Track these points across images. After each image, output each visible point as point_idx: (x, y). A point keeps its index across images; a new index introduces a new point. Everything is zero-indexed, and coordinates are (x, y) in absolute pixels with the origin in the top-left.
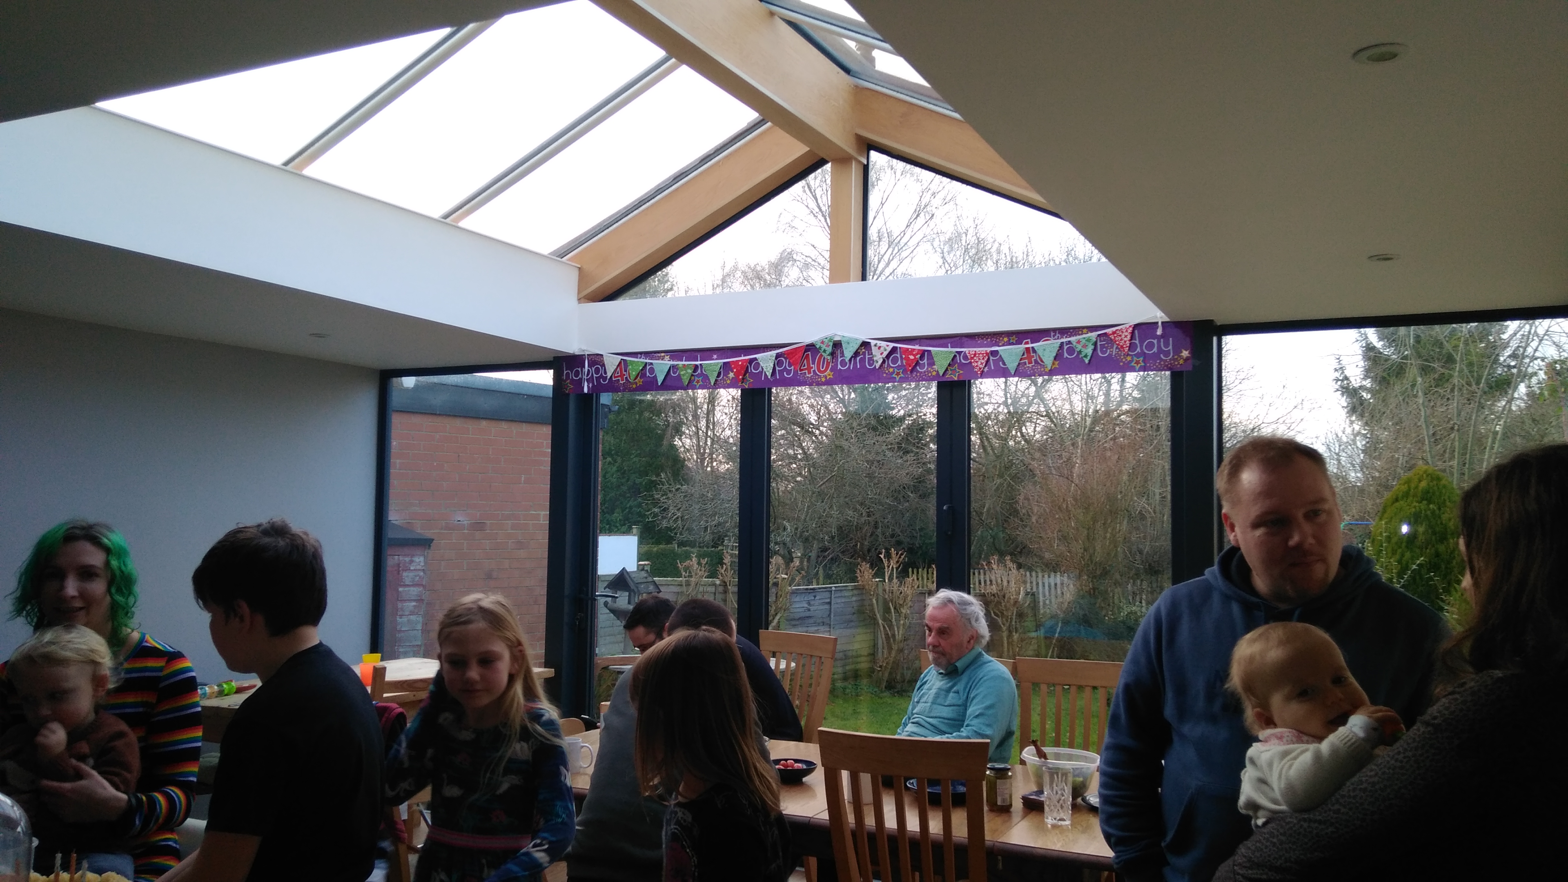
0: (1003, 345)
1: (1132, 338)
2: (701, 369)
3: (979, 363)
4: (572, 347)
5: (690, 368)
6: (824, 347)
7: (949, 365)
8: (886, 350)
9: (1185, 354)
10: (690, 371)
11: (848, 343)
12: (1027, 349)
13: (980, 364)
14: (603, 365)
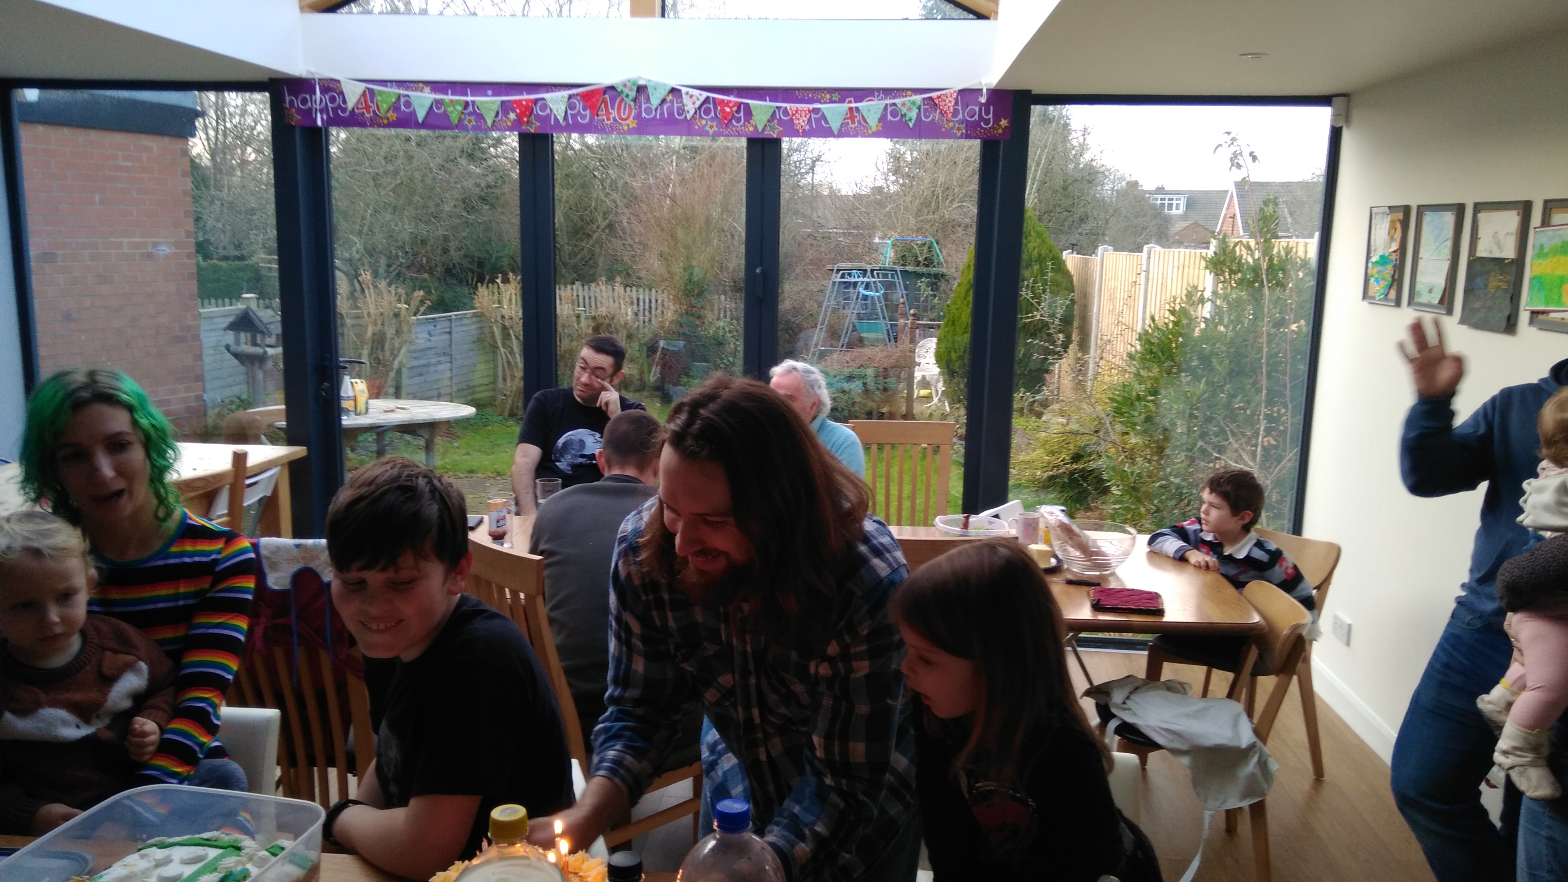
0: (825, 103)
1: (956, 103)
2: (473, 106)
3: (801, 120)
4: (297, 68)
5: (460, 105)
6: (626, 91)
7: (769, 121)
8: (698, 99)
9: (1004, 123)
10: (459, 108)
11: (655, 89)
12: (851, 109)
13: (801, 122)
14: (341, 93)
